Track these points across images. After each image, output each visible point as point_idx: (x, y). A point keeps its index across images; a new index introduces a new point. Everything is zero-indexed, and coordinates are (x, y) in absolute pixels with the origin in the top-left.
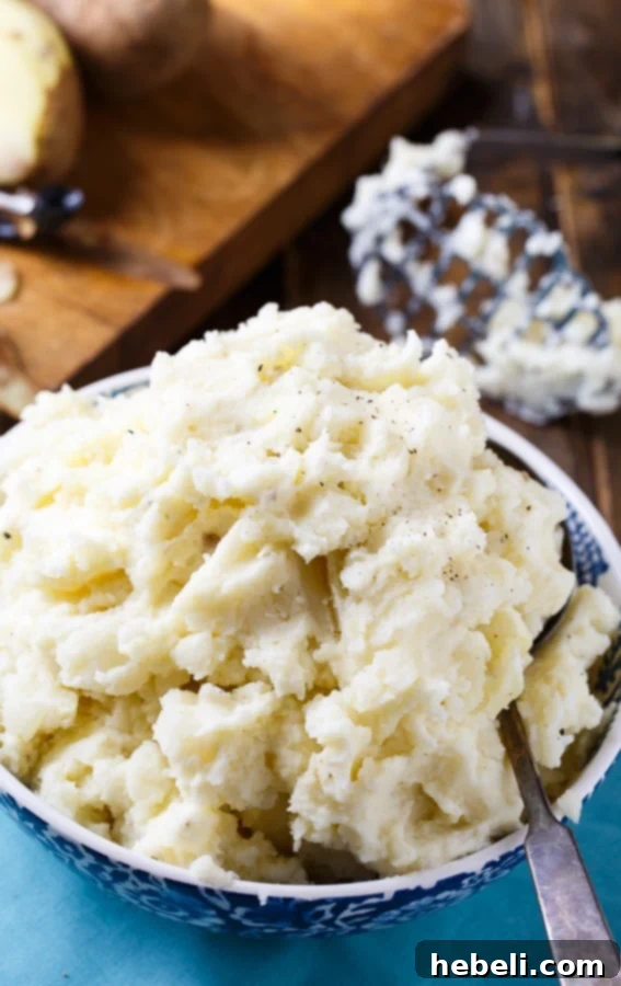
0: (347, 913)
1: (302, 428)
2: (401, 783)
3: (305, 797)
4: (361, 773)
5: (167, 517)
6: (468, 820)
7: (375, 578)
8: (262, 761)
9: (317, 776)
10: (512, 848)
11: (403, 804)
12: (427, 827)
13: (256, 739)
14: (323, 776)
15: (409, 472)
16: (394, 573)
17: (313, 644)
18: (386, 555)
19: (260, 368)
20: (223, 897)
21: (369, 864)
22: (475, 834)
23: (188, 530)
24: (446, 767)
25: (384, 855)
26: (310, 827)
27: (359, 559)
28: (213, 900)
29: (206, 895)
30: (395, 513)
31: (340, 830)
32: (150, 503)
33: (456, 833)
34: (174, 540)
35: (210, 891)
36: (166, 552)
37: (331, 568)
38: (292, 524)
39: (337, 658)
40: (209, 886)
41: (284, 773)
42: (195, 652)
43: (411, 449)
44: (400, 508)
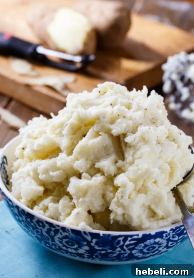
0: (127, 243)
1: (112, 104)
2: (143, 204)
3: (114, 205)
4: (131, 197)
5: (72, 129)
6: (165, 217)
7: (135, 139)
8: (101, 197)
9: (118, 198)
10: (179, 226)
11: (144, 211)
12: (152, 219)
13: (99, 189)
14: (120, 198)
15: (145, 116)
16: (141, 139)
17: (116, 162)
18: (138, 134)
19: (100, 92)
20: (89, 235)
21: (134, 226)
22: (167, 221)
23: (78, 133)
24: (158, 200)
25: (139, 223)
26: (116, 214)
27: (130, 135)
28: (85, 236)
29: (83, 234)
30: (141, 124)
31: (125, 216)
32: (67, 125)
33: (161, 220)
34: (74, 136)
35: (85, 233)
36: (72, 139)
37: (122, 139)
38: (110, 125)
39: (124, 166)
40: (84, 231)
41: (108, 199)
42: (80, 165)
43: (145, 109)
44: (142, 124)
